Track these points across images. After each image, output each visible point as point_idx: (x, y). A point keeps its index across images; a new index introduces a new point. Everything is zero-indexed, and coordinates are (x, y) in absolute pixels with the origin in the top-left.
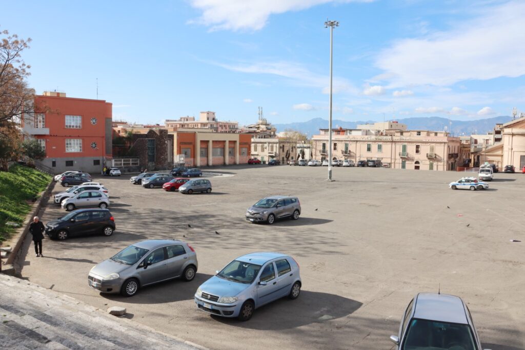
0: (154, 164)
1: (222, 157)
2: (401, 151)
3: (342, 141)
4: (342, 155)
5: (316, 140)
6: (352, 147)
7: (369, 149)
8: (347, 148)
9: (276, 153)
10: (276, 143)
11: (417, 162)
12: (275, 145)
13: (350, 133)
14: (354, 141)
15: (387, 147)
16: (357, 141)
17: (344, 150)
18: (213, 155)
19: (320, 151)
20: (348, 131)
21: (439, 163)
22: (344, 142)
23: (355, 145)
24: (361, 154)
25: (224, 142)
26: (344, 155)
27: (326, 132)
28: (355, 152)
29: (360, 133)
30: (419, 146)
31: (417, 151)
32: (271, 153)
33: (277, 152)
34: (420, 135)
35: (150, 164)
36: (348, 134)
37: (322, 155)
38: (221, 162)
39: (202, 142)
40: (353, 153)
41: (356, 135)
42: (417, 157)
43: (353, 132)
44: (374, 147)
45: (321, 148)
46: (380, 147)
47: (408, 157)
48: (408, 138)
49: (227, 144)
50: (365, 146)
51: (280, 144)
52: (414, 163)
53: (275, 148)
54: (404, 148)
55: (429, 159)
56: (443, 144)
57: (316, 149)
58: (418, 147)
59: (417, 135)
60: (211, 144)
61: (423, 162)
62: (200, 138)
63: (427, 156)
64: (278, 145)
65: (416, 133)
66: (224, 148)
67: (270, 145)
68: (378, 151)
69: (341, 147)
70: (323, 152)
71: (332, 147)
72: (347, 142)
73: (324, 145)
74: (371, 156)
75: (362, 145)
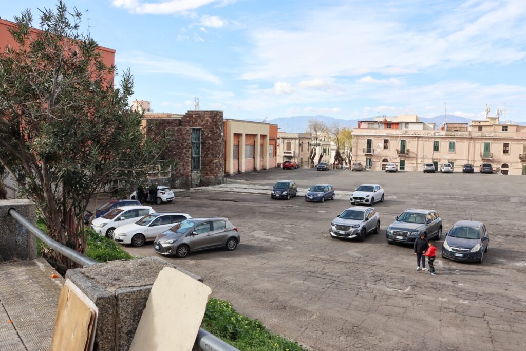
0: (199, 175)
1: (252, 159)
2: (483, 151)
3: (395, 137)
4: (397, 155)
5: (357, 136)
6: (410, 146)
7: (436, 148)
8: (403, 146)
9: (294, 152)
10: (295, 139)
11: (505, 165)
12: (293, 142)
13: (407, 127)
14: (414, 137)
15: (461, 146)
16: (419, 137)
17: (399, 148)
18: (245, 156)
19: (364, 151)
20: (403, 125)
22: (398, 138)
23: (416, 143)
24: (425, 154)
25: (255, 135)
26: (399, 156)
27: (371, 125)
28: (416, 153)
29: (420, 127)
30: (508, 144)
31: (505, 152)
32: (287, 153)
33: (297, 152)
34: (506, 130)
36: (404, 128)
37: (366, 155)
39: (235, 134)
40: (414, 153)
42: (504, 158)
43: (410, 126)
44: (444, 145)
45: (365, 147)
46: (452, 146)
47: (493, 159)
48: (492, 134)
50: (431, 145)
51: (300, 140)
52: (501, 166)
53: (293, 146)
54: (487, 147)
55: (522, 161)
57: (357, 148)
58: (506, 145)
59: (503, 130)
60: (243, 139)
61: (513, 165)
62: (233, 129)
63: (520, 158)
64: (297, 142)
65: (501, 128)
66: (254, 145)
67: (286, 141)
68: (450, 151)
69: (395, 145)
70: (367, 152)
71: (382, 145)
72: (404, 139)
73: (369, 142)
74: (439, 157)
75: (426, 143)
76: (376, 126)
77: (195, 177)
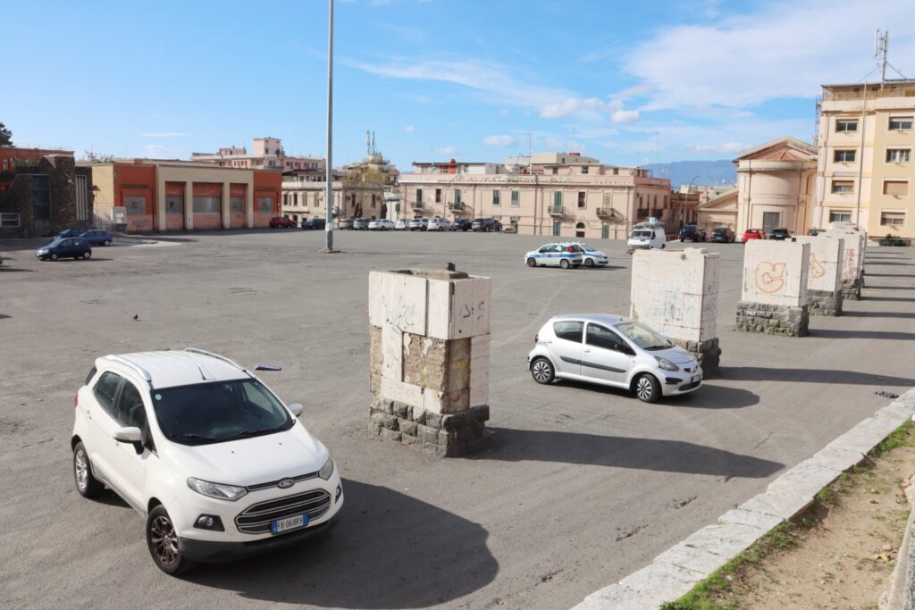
0: (47, 224)
1: (217, 214)
2: (553, 204)
3: (449, 185)
4: (450, 211)
5: (406, 184)
6: (467, 198)
7: (496, 201)
8: (458, 198)
9: (338, 208)
11: (580, 225)
13: (465, 171)
14: (471, 185)
15: (527, 196)
16: (475, 185)
17: (453, 202)
18: (195, 210)
19: (412, 204)
20: (463, 167)
21: (620, 227)
22: (453, 187)
23: (472, 192)
24: (483, 209)
25: (221, 185)
26: (454, 212)
27: (424, 169)
28: (471, 205)
29: (482, 170)
30: (584, 193)
31: (581, 204)
33: (341, 207)
34: (587, 172)
35: (39, 224)
36: (463, 172)
37: (415, 211)
38: (215, 223)
39: (169, 184)
40: (470, 207)
41: (476, 173)
42: (580, 215)
43: (471, 169)
44: (506, 195)
45: (414, 199)
46: (515, 197)
47: (565, 215)
48: (564, 179)
49: (227, 190)
50: (489, 195)
51: (346, 191)
52: (574, 225)
53: (336, 199)
54: (558, 197)
55: (601, 218)
56: (626, 191)
57: (405, 200)
58: (581, 195)
59: (583, 172)
60: (189, 190)
61: (591, 224)
63: (598, 213)
64: (341, 193)
65: (580, 169)
66: (220, 197)
68: (512, 203)
69: (448, 196)
70: (418, 207)
71: (433, 196)
72: (459, 188)
73: (419, 193)
74: (499, 214)
75: (484, 192)
76: (430, 169)
77: (41, 226)
